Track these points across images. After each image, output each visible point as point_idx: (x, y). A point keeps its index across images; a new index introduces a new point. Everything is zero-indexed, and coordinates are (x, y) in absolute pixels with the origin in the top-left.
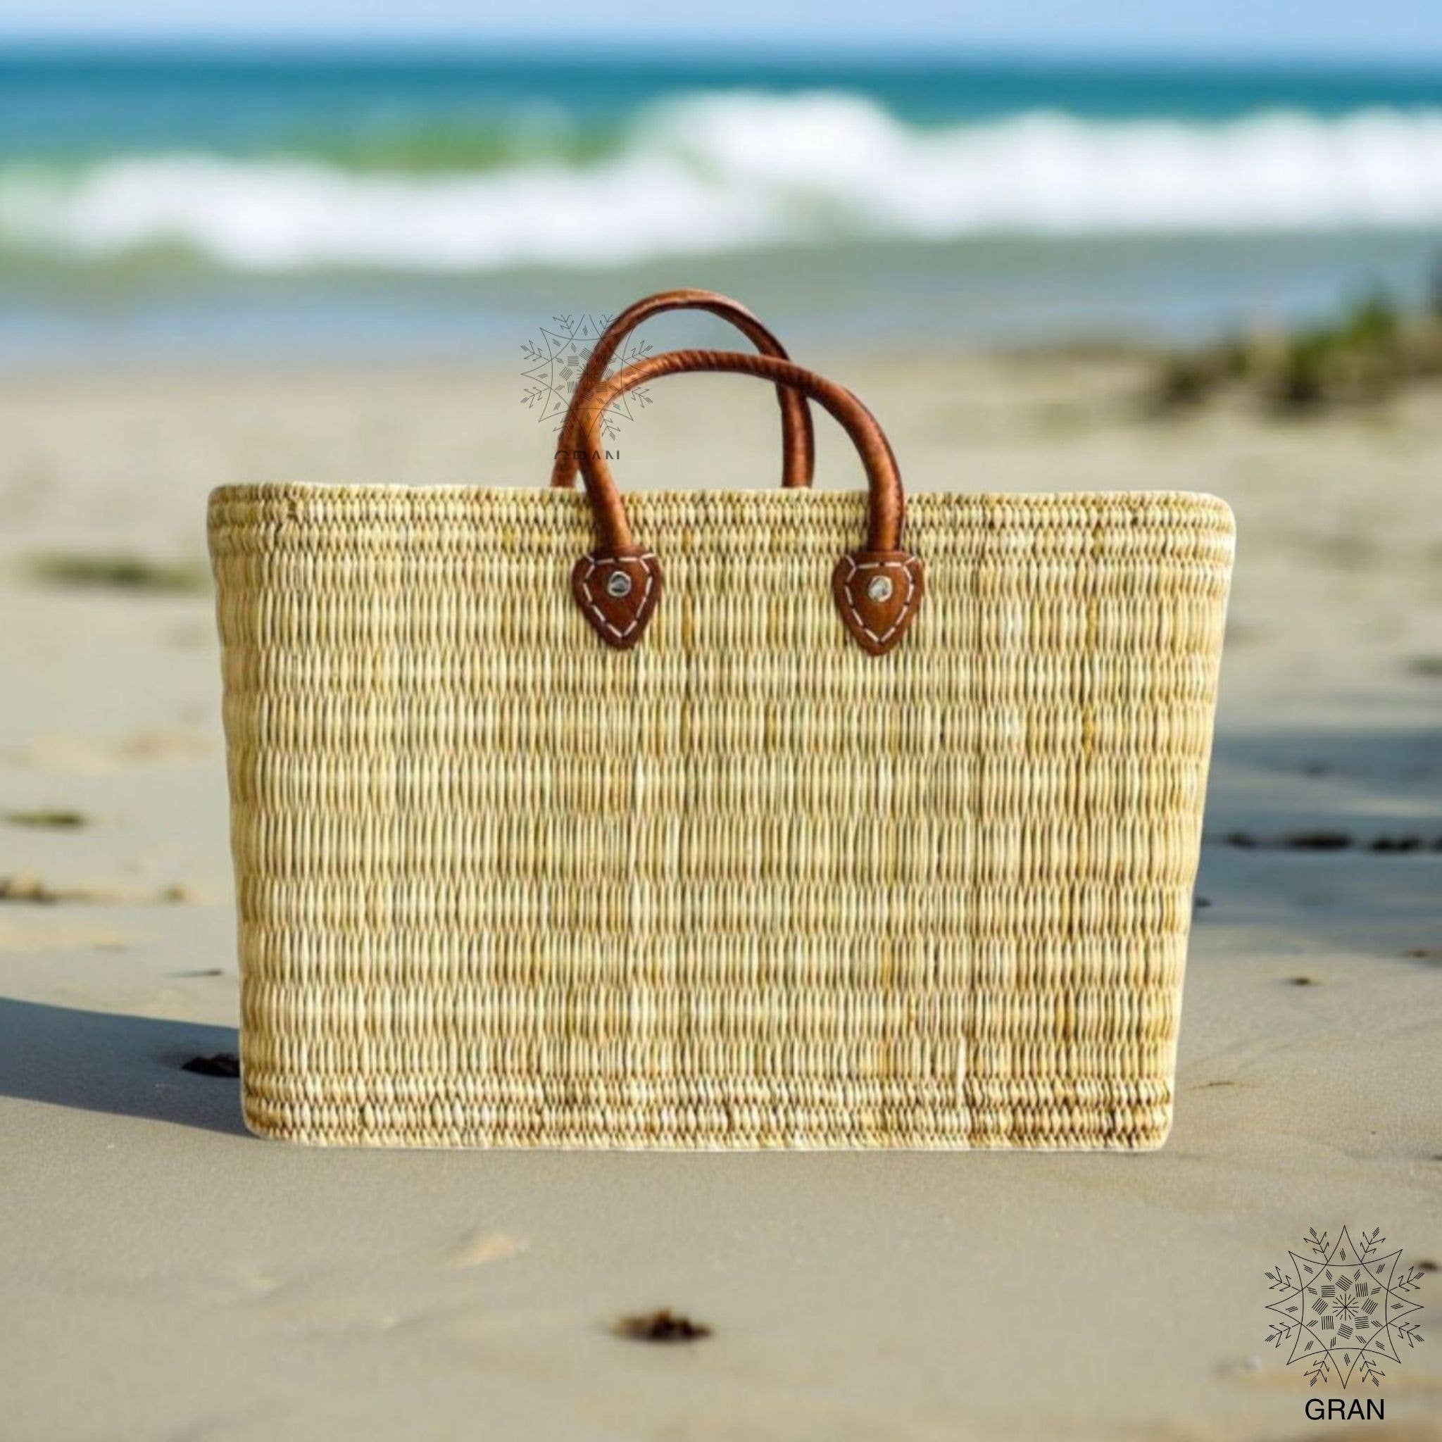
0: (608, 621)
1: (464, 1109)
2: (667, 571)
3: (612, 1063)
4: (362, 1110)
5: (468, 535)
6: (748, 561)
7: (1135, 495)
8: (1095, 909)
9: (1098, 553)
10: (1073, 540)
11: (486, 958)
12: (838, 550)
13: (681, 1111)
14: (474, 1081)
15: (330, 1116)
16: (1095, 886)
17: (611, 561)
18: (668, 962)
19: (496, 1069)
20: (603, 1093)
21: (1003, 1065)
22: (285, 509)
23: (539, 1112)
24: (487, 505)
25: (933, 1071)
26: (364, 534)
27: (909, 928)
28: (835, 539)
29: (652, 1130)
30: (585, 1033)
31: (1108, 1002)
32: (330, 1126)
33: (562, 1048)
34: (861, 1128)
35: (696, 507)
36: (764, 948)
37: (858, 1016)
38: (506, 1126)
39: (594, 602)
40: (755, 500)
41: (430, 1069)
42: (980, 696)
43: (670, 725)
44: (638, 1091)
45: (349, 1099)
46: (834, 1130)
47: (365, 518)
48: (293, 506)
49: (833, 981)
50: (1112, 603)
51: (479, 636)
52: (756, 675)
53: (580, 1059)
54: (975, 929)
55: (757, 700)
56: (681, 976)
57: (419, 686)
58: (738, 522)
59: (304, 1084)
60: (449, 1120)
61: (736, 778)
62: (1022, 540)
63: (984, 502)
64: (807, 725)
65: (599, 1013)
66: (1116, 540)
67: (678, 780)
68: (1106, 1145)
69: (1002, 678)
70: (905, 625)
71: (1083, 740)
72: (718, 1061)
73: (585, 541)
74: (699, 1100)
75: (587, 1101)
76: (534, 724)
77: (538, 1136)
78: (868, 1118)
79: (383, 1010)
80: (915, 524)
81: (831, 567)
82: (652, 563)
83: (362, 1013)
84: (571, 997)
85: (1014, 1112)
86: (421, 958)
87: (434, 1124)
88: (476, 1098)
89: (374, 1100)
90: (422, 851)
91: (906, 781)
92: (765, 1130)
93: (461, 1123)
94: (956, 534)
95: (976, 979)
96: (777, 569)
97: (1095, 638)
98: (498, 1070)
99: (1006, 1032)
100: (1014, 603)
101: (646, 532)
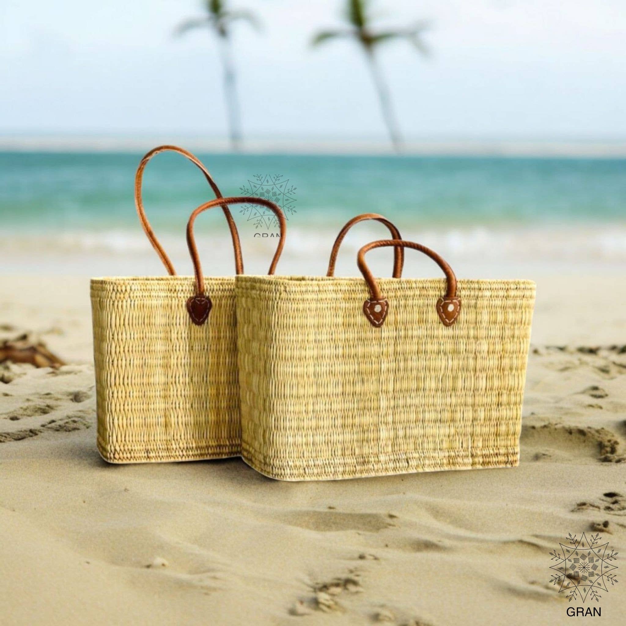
0: (374, 319)
1: (334, 467)
2: (390, 303)
3: (375, 450)
4: (304, 469)
5: (334, 295)
6: (413, 299)
7: (517, 280)
8: (504, 399)
9: (507, 297)
10: (501, 293)
11: (339, 422)
12: (438, 296)
13: (395, 463)
14: (336, 459)
15: (295, 472)
16: (504, 392)
17: (375, 302)
18: (390, 419)
19: (342, 455)
20: (373, 460)
21: (480, 444)
22: (282, 288)
23: (355, 467)
24: (339, 286)
25: (462, 447)
26: (306, 296)
27: (456, 406)
28: (438, 293)
29: (387, 469)
30: (367, 441)
31: (507, 425)
32: (295, 474)
33: (361, 447)
34: (443, 464)
35: (398, 284)
36: (417, 413)
37: (442, 431)
38: (346, 471)
39: (370, 314)
40: (415, 282)
41: (324, 456)
42: (476, 338)
43: (391, 349)
44: (382, 458)
45: (301, 466)
46: (435, 465)
47: (306, 291)
48: (285, 287)
49: (435, 421)
50: (510, 311)
51: (337, 325)
52: (415, 333)
53: (366, 450)
54: (473, 405)
55: (415, 340)
56: (394, 422)
57: (320, 341)
58: (411, 288)
59: (288, 462)
60: (330, 471)
61: (410, 364)
62: (488, 293)
63: (478, 282)
64: (429, 347)
65: (371, 436)
66: (512, 293)
67: (393, 365)
68: (506, 466)
69: (482, 333)
70: (456, 319)
71: (502, 351)
72: (404, 447)
73: (367, 296)
74: (400, 459)
75: (368, 462)
76: (353, 351)
77: (355, 474)
78: (445, 461)
79: (310, 439)
80: (459, 288)
81: (436, 301)
82: (386, 302)
83: (304, 440)
84: (364, 432)
85: (483, 457)
86: (321, 423)
87: (325, 472)
88: (337, 464)
89: (308, 466)
90: (322, 391)
91: (456, 362)
92: (417, 466)
93: (333, 472)
94: (470, 291)
95: (474, 419)
96: (421, 302)
97: (506, 322)
98: (343, 455)
99: (481, 435)
100: (485, 311)
101: (384, 292)
